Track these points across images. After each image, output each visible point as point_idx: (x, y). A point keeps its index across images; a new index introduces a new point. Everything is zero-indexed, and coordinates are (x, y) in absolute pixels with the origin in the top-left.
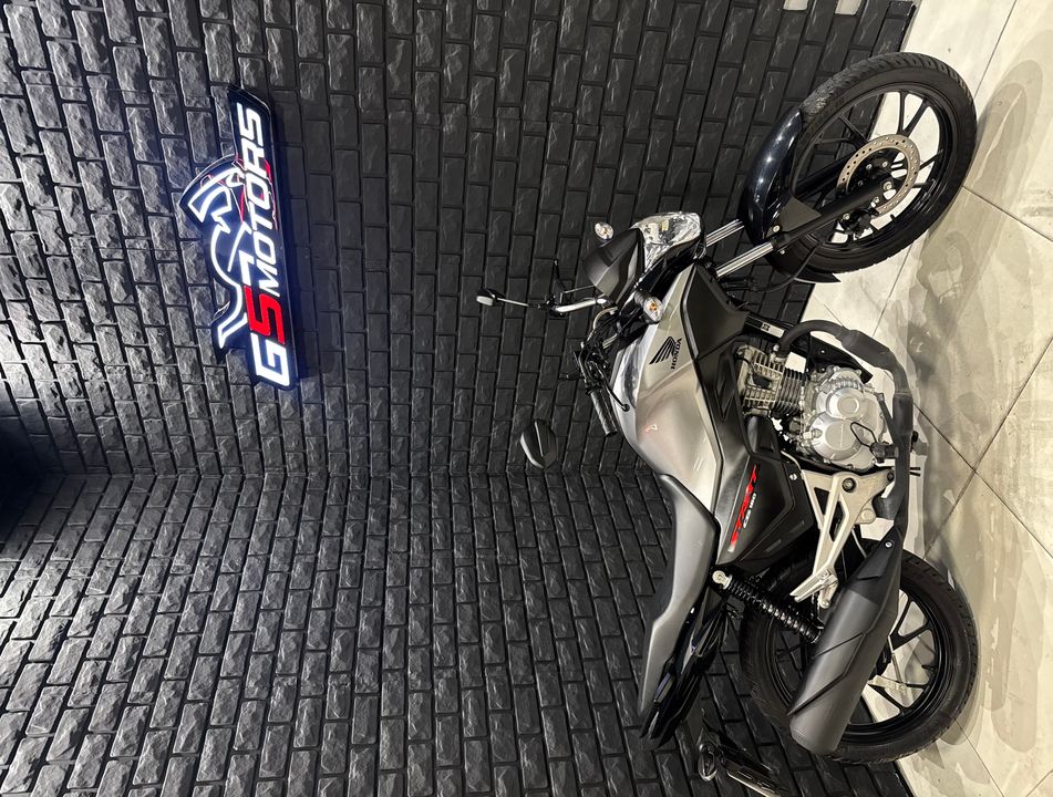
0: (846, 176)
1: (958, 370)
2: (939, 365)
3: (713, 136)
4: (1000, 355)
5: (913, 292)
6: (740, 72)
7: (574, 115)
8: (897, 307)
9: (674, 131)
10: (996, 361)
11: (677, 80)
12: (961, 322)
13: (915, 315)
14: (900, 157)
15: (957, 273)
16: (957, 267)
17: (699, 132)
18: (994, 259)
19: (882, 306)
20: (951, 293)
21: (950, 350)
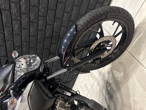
0: (93, 46)
1: (120, 101)
2: (114, 97)
3: (58, 23)
4: (134, 106)
5: (109, 73)
6: (65, 5)
7: (11, 12)
8: (104, 74)
9: (46, 20)
10: (133, 107)
11: (45, 5)
12: (122, 89)
13: (109, 79)
14: (111, 43)
15: (122, 74)
16: (122, 72)
17: (54, 21)
18: (134, 76)
19: (100, 72)
20: (119, 79)
21: (118, 95)
